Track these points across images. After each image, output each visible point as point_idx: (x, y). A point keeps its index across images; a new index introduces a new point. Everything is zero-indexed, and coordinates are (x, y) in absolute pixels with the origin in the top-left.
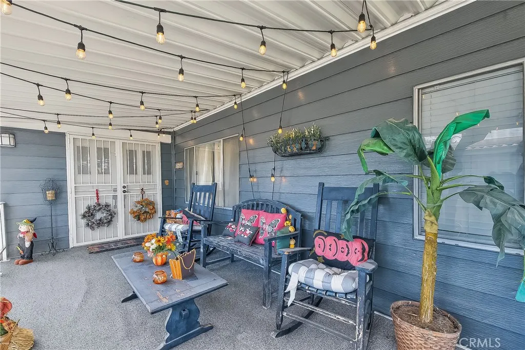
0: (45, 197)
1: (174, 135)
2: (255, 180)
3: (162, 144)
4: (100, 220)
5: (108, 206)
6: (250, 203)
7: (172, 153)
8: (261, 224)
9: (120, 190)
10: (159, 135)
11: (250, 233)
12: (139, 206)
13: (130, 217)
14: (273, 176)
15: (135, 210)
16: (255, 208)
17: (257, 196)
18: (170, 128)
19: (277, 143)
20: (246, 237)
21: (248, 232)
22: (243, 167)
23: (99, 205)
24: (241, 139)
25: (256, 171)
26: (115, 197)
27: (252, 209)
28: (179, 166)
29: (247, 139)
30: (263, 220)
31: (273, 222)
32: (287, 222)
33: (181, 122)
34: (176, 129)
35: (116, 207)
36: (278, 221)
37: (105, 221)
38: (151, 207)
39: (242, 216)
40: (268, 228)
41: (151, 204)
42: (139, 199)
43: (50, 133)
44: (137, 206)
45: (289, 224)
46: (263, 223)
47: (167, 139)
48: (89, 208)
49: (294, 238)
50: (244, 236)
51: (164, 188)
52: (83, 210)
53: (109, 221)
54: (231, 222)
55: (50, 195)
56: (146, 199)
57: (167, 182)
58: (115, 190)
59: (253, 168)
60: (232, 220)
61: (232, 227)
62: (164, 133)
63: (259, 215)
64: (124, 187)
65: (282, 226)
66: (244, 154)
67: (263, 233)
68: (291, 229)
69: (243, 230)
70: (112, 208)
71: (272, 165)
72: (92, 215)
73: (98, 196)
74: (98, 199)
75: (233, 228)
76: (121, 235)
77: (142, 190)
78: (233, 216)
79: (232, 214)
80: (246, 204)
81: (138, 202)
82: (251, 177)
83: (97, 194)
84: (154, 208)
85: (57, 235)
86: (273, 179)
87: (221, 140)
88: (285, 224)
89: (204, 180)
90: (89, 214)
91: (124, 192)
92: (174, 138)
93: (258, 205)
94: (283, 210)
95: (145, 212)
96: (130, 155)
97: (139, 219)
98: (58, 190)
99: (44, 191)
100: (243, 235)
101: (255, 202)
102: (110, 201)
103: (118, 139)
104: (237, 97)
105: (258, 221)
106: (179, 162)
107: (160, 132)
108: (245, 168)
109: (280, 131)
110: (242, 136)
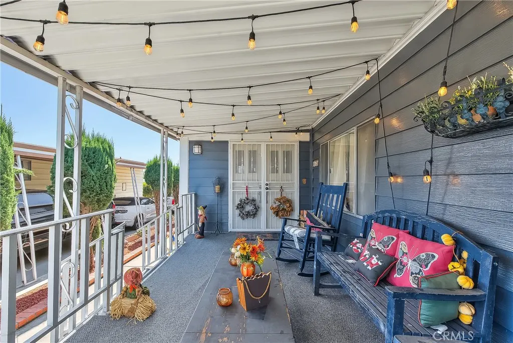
0: (215, 191)
1: (312, 132)
2: (399, 180)
3: (300, 142)
4: (248, 212)
5: (254, 201)
6: (387, 214)
7: (310, 151)
8: (399, 254)
9: (264, 187)
10: (296, 134)
11: (377, 263)
12: (278, 203)
13: (271, 212)
14: (427, 173)
15: (274, 206)
16: (394, 224)
17: (399, 206)
18: (309, 126)
19: (432, 113)
20: (369, 268)
21: (374, 261)
22: (381, 160)
23: (248, 199)
24: (377, 121)
25: (399, 167)
26: (260, 193)
27: (390, 225)
28: (316, 164)
29: (386, 120)
30: (403, 247)
31: (423, 256)
32: (456, 264)
33: (316, 117)
34: (314, 125)
35: (260, 202)
36: (433, 257)
37: (251, 213)
38: (288, 205)
39: (372, 233)
40: (412, 266)
41: (289, 202)
42: (279, 196)
43: (215, 142)
44: (275, 203)
45: (461, 270)
46: (404, 253)
47: (306, 137)
48: (241, 201)
49: (473, 304)
50: (368, 265)
51: (302, 188)
52: (237, 202)
53: (254, 214)
54: (358, 237)
55: (217, 188)
56: (285, 197)
57: (304, 181)
58: (260, 188)
59: (394, 162)
60: (361, 235)
61: (358, 245)
62: (302, 131)
63: (398, 237)
64: (267, 184)
65: (441, 269)
66: (382, 143)
67: (401, 270)
68: (465, 282)
69: (367, 256)
70: (257, 203)
71: (427, 156)
72: (242, 207)
73: (247, 192)
74: (247, 194)
75: (358, 248)
76: (263, 229)
77: (281, 187)
78: (363, 230)
79: (361, 225)
80: (380, 215)
81: (277, 199)
82: (391, 175)
83: (247, 189)
84: (290, 206)
85: (221, 220)
86: (428, 179)
87: (355, 128)
88: (450, 267)
89: (337, 179)
90: (241, 206)
91: (267, 189)
92: (312, 136)
93: (399, 220)
94: (446, 239)
95: (283, 209)
96: (273, 155)
97: (277, 215)
98: (222, 185)
99: (215, 185)
100: (365, 264)
101: (394, 215)
102: (256, 197)
103: (263, 143)
104: (370, 64)
105: (395, 246)
106: (316, 160)
107: (297, 131)
108: (383, 162)
109: (443, 91)
110: (378, 116)
